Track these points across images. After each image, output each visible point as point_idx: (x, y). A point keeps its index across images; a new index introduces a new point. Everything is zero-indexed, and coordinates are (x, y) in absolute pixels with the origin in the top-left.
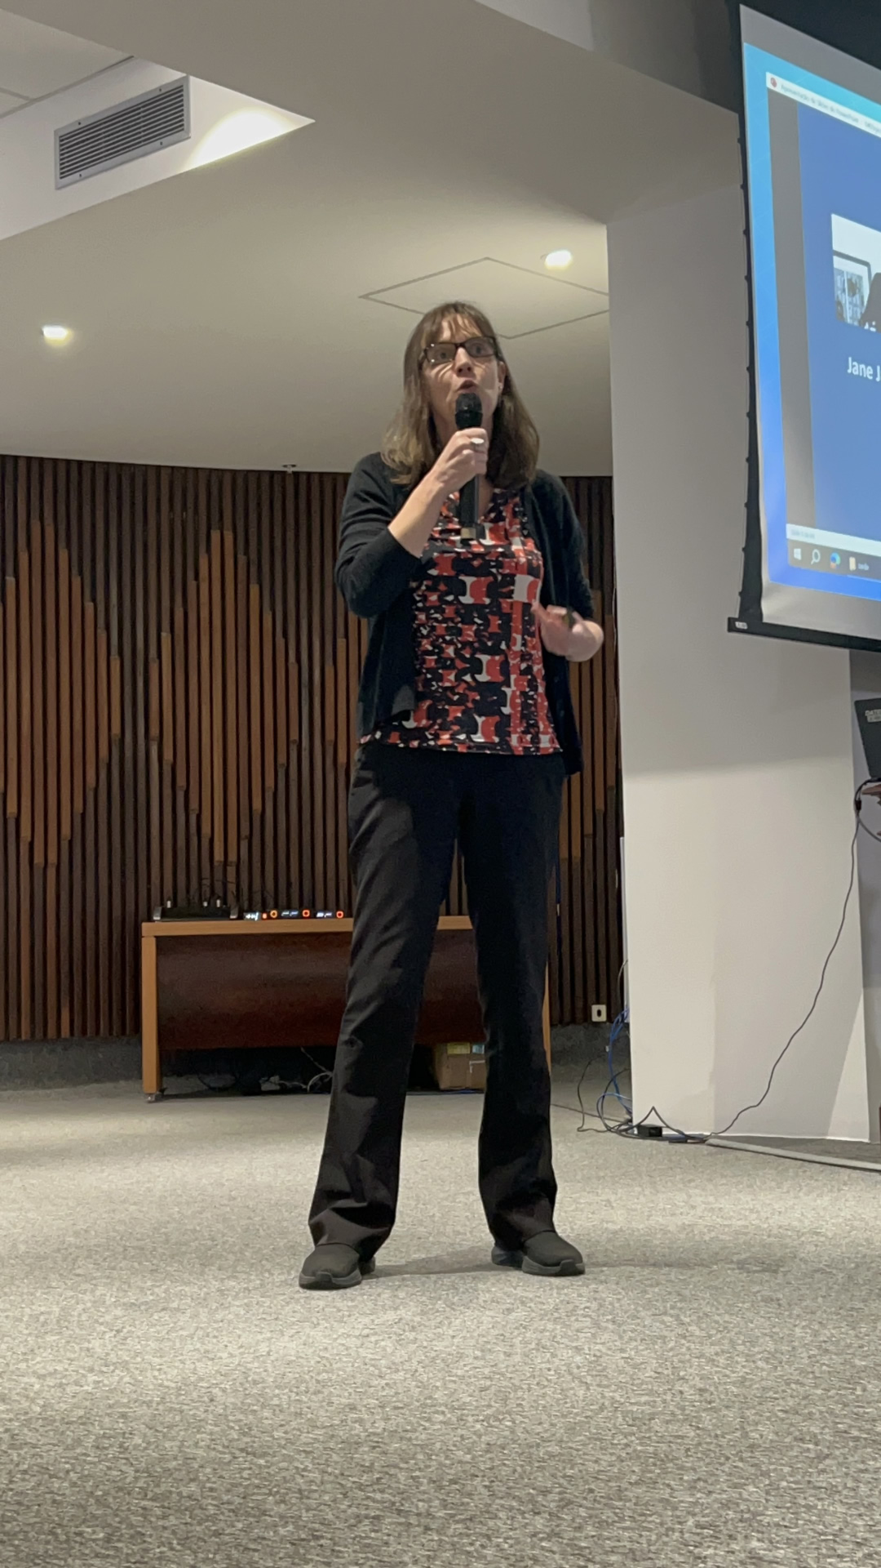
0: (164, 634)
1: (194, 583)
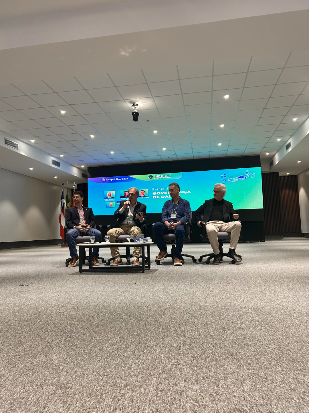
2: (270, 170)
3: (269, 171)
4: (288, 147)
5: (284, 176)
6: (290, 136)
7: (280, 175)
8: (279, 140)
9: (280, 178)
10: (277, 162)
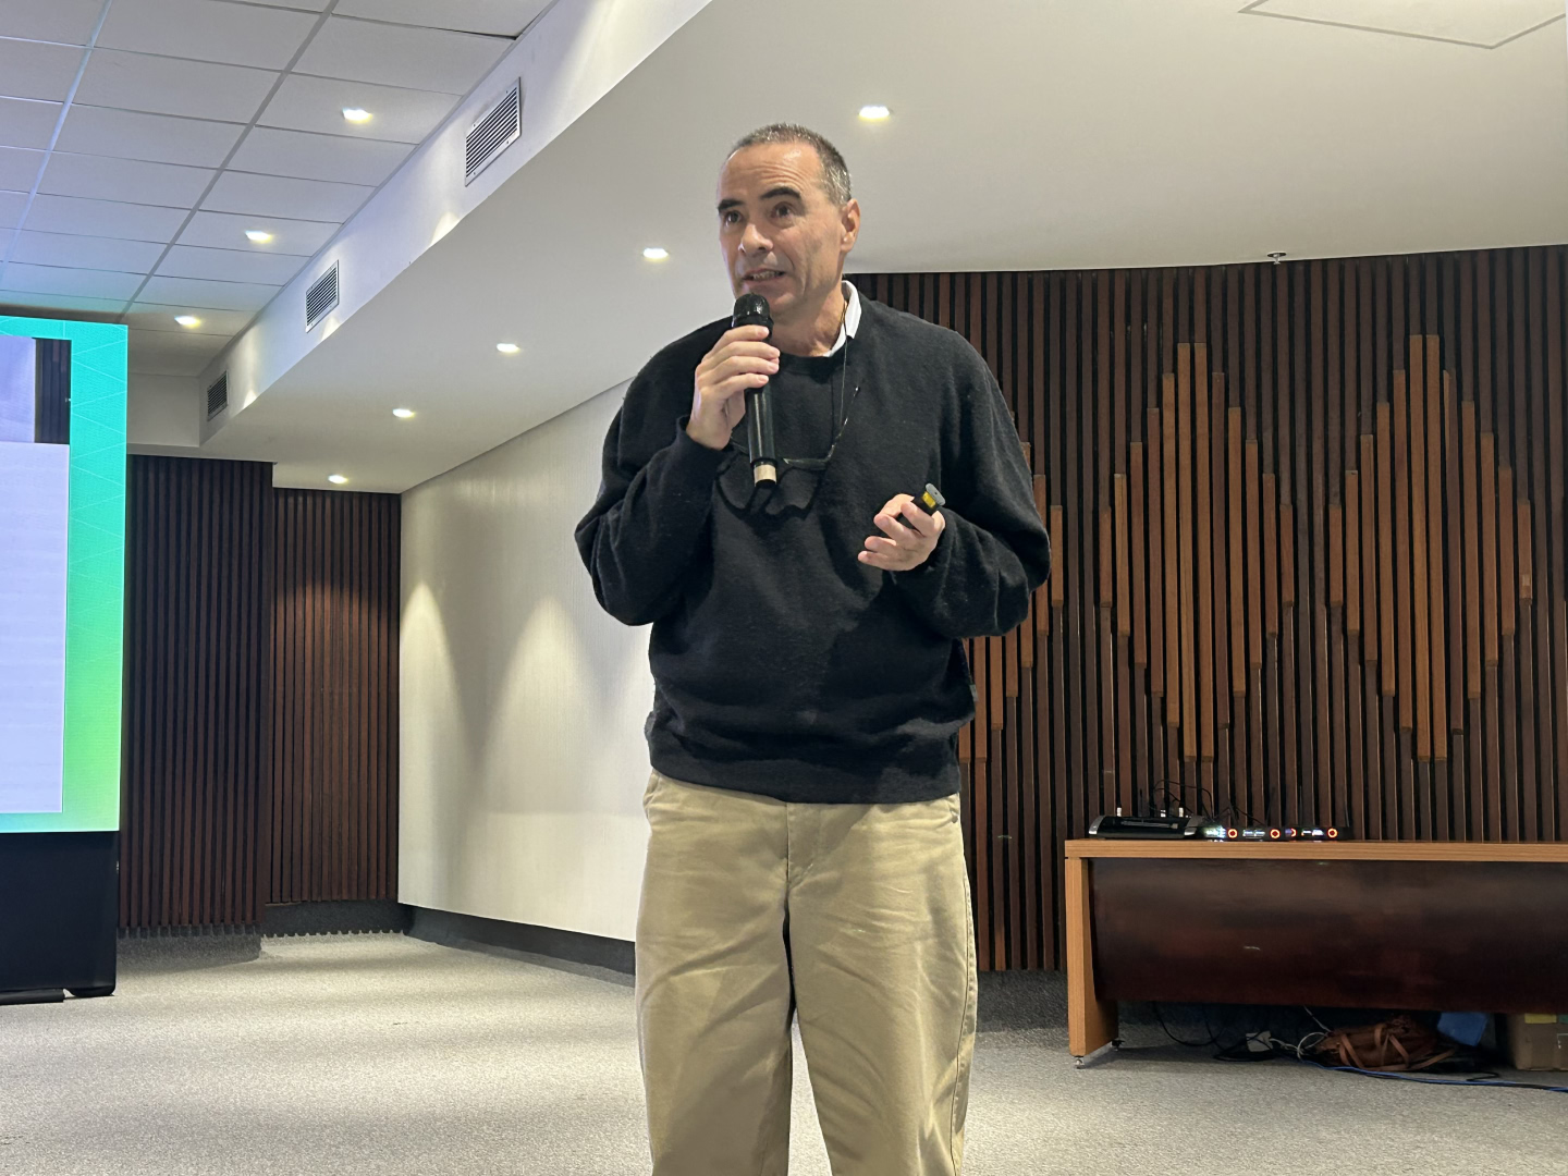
0: (1117, 476)
1: (1157, 410)
2: (202, 443)
3: (197, 446)
4: (321, 298)
5: (314, 492)
6: (331, 230)
7: (274, 486)
8: (260, 237)
9: (281, 501)
10: (250, 398)
